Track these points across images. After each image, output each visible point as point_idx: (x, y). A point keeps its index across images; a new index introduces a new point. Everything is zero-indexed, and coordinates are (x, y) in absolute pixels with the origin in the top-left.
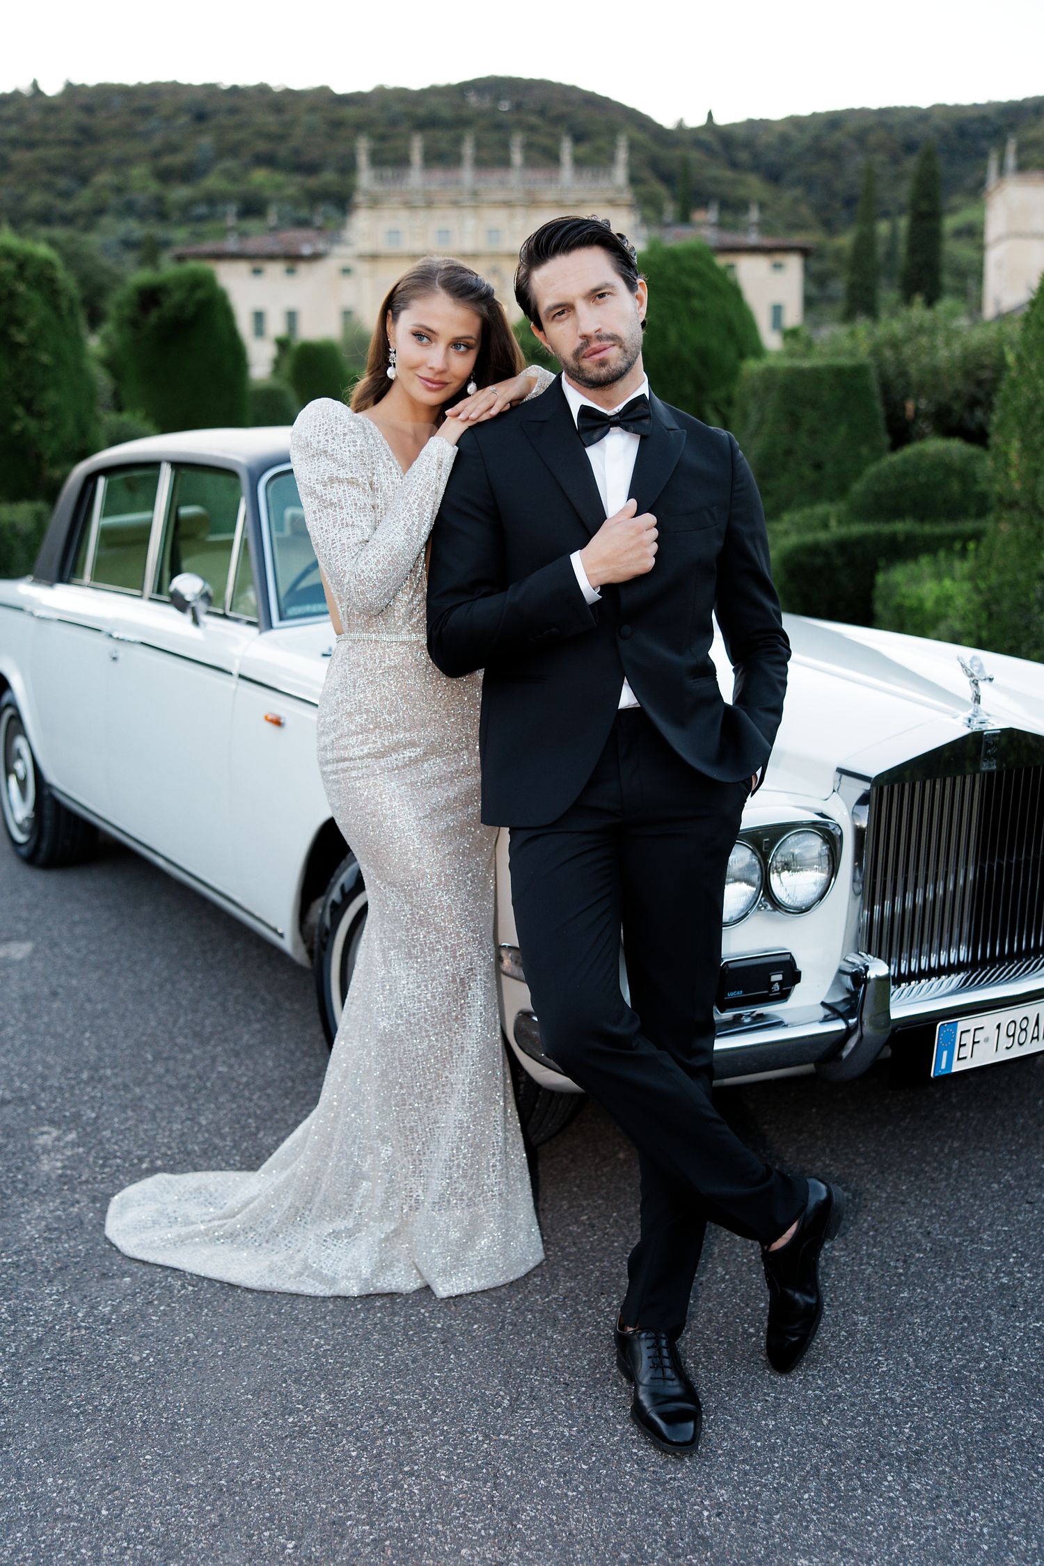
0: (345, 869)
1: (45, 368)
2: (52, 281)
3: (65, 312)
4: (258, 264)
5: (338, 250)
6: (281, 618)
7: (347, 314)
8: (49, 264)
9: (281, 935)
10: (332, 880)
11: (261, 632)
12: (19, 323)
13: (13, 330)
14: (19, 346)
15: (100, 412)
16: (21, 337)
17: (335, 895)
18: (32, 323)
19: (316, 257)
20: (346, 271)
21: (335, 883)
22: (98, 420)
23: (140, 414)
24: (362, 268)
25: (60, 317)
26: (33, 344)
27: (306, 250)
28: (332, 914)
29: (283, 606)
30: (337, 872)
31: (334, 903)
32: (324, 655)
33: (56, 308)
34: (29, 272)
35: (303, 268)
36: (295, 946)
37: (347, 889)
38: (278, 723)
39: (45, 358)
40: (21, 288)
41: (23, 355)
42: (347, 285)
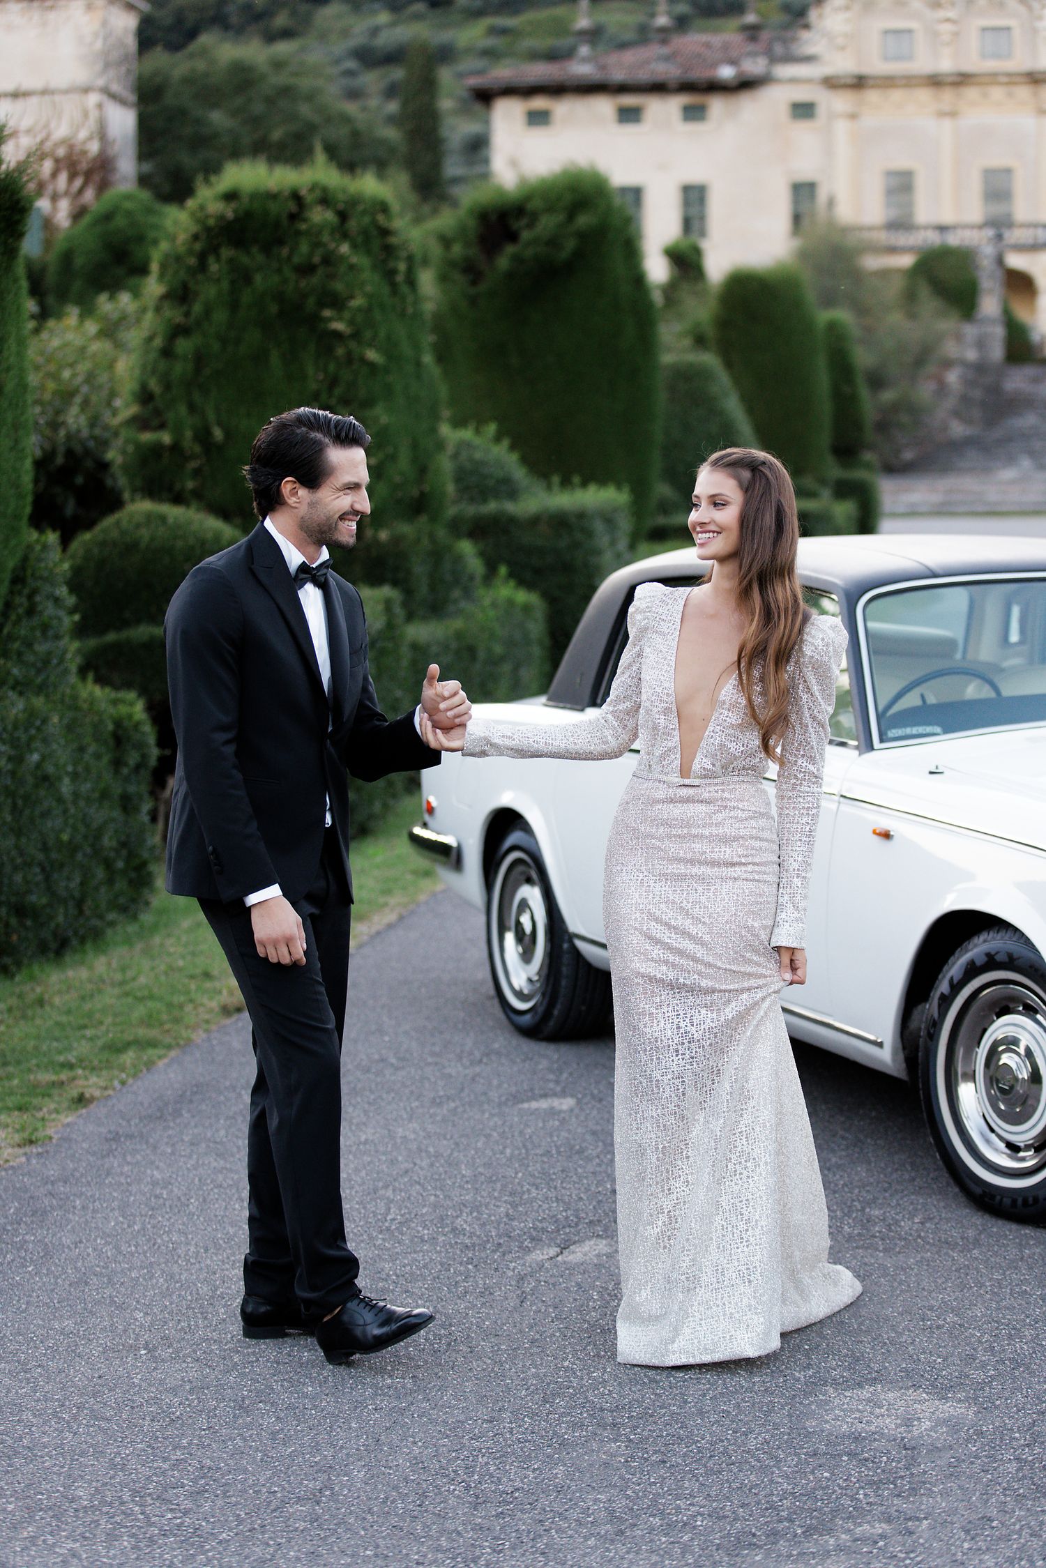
0: (954, 964)
1: (372, 366)
2: (385, 232)
3: (400, 278)
4: (629, 100)
5: (785, 71)
6: (882, 741)
7: (803, 191)
8: (384, 208)
9: (880, 1045)
10: (940, 977)
11: (860, 755)
12: (337, 303)
13: (327, 313)
14: (337, 335)
15: (445, 430)
16: (339, 326)
17: (943, 987)
18: (358, 302)
19: (746, 85)
20: (803, 110)
21: (944, 977)
22: (440, 445)
23: (492, 428)
24: (834, 103)
25: (394, 286)
26: (356, 335)
27: (726, 72)
28: (940, 1006)
29: (883, 728)
30: (945, 969)
31: (942, 994)
32: (931, 773)
33: (390, 274)
34: (353, 225)
35: (717, 105)
36: (894, 1053)
37: (955, 981)
38: (887, 836)
39: (372, 355)
40: (345, 248)
41: (340, 351)
42: (804, 133)
